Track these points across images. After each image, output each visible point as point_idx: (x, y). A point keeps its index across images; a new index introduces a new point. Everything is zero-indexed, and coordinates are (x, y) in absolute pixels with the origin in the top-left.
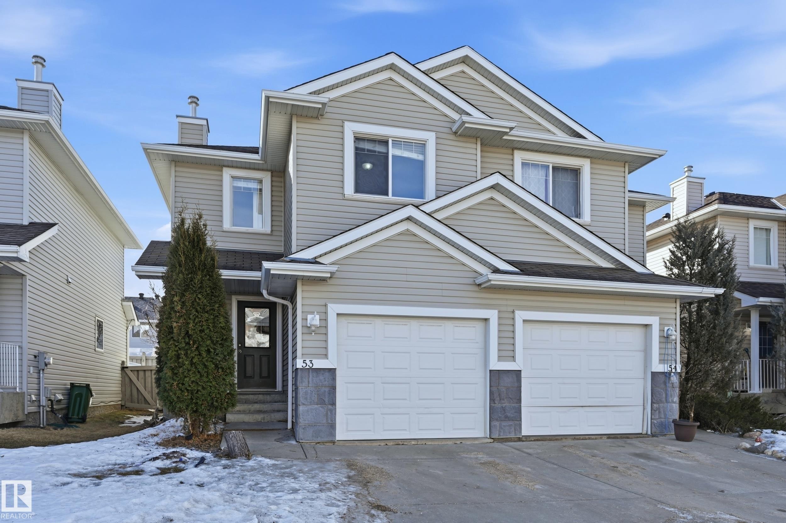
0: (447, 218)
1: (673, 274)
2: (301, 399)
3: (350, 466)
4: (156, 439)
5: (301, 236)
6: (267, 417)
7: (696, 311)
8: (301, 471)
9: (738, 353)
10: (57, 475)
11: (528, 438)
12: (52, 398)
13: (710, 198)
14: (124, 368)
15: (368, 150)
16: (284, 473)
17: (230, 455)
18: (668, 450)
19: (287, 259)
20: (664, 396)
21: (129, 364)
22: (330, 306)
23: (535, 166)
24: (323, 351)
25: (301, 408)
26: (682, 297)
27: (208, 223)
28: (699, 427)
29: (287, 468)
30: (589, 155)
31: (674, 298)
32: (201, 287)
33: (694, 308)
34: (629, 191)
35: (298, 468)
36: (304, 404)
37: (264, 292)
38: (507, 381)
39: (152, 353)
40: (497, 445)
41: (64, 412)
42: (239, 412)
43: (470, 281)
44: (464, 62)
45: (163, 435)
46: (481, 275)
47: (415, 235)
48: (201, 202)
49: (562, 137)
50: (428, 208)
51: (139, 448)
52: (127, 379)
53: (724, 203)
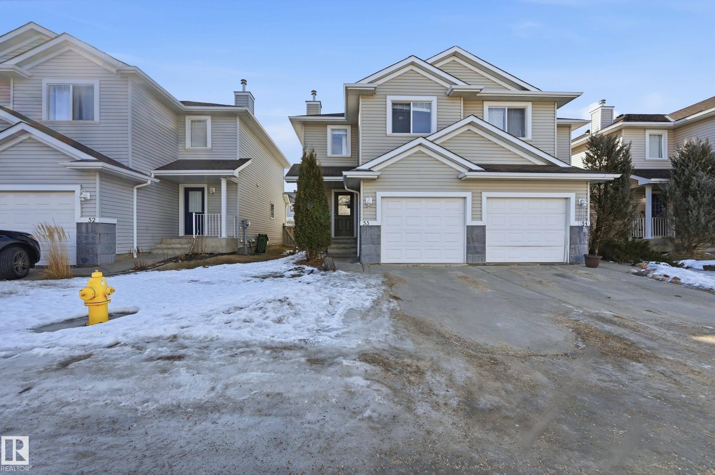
0: (443, 143)
1: (588, 167)
2: (363, 242)
3: (385, 276)
4: (293, 261)
5: (364, 157)
6: (348, 251)
7: (604, 189)
8: (359, 278)
9: (633, 214)
10: (246, 276)
11: (490, 264)
12: (250, 241)
13: (619, 118)
14: (284, 227)
15: (400, 110)
16: (350, 279)
17: (326, 269)
18: (578, 272)
19: (355, 170)
20: (578, 240)
21: (287, 225)
22: (378, 193)
23: (497, 109)
24: (374, 217)
25: (363, 246)
26: (591, 181)
27: (317, 153)
28: (602, 259)
29: (352, 276)
30: (530, 100)
31: (586, 182)
32: (313, 186)
33: (602, 187)
34: (558, 119)
35: (358, 277)
36: (364, 244)
37: (346, 187)
38: (477, 232)
39: (292, 219)
40: (471, 267)
41: (255, 248)
42: (334, 248)
43: (455, 177)
44: (454, 55)
45: (296, 259)
46: (461, 173)
47: (423, 153)
48: (314, 143)
49: (515, 91)
50: (431, 138)
51: (285, 265)
52: (285, 232)
53: (627, 121)
